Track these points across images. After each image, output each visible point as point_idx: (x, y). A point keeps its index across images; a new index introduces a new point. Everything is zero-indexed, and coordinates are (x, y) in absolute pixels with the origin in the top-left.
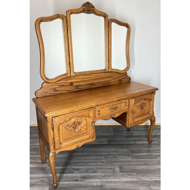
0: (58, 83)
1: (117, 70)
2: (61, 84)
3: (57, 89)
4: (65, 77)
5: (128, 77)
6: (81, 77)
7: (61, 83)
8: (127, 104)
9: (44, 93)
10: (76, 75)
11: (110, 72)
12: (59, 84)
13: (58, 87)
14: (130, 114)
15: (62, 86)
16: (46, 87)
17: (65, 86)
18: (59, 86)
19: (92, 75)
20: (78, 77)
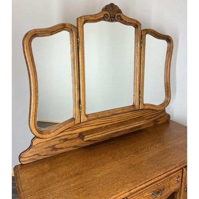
0: (59, 137)
1: (152, 105)
2: (64, 137)
3: (56, 146)
4: (71, 124)
5: (167, 114)
6: (97, 122)
7: (64, 135)
8: (179, 179)
9: (34, 155)
10: (89, 120)
11: (141, 109)
12: (61, 138)
13: (59, 142)
14: (182, 193)
15: (66, 140)
16: (38, 145)
17: (71, 139)
18: (60, 140)
19: (114, 116)
20: (92, 122)
